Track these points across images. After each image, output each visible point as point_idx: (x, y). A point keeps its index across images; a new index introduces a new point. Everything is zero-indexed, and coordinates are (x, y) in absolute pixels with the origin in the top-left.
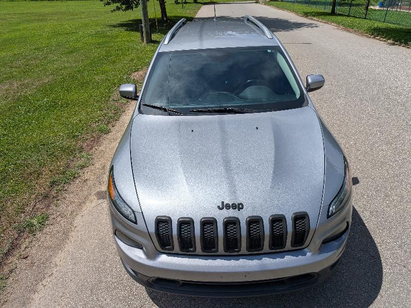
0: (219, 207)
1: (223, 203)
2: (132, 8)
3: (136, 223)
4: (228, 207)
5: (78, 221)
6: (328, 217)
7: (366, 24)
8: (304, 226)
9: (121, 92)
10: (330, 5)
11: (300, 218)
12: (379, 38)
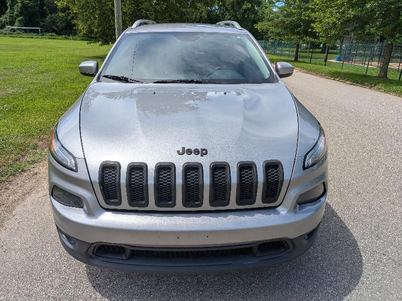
0: (178, 152)
1: (183, 148)
2: (109, 44)
3: (76, 171)
4: (189, 152)
5: (19, 209)
6: (304, 168)
7: (327, 69)
8: (277, 175)
9: (81, 68)
10: (293, 57)
11: (273, 167)
12: (338, 79)
